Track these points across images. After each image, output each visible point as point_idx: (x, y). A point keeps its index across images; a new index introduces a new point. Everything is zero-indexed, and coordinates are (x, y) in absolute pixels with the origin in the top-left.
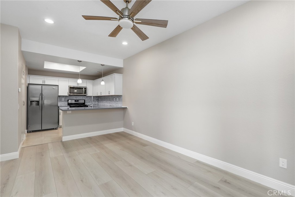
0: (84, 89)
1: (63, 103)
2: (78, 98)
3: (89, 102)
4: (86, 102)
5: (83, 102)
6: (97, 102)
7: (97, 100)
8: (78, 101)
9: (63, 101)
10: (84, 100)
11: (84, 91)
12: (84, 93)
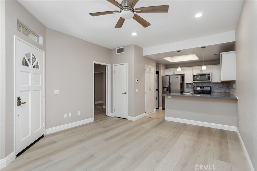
0: (207, 75)
1: (190, 89)
2: (204, 85)
3: (217, 89)
4: (213, 90)
5: (209, 89)
6: (228, 90)
7: (228, 87)
8: (203, 88)
9: (190, 88)
10: (210, 87)
11: (207, 77)
12: (207, 80)
